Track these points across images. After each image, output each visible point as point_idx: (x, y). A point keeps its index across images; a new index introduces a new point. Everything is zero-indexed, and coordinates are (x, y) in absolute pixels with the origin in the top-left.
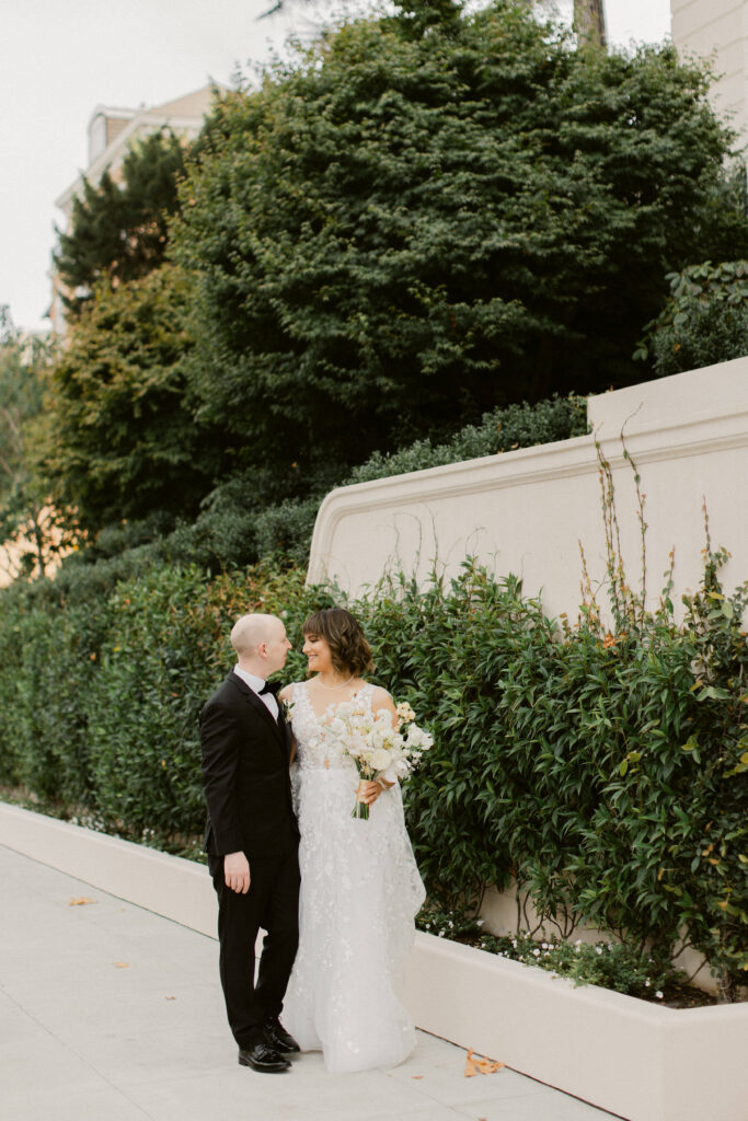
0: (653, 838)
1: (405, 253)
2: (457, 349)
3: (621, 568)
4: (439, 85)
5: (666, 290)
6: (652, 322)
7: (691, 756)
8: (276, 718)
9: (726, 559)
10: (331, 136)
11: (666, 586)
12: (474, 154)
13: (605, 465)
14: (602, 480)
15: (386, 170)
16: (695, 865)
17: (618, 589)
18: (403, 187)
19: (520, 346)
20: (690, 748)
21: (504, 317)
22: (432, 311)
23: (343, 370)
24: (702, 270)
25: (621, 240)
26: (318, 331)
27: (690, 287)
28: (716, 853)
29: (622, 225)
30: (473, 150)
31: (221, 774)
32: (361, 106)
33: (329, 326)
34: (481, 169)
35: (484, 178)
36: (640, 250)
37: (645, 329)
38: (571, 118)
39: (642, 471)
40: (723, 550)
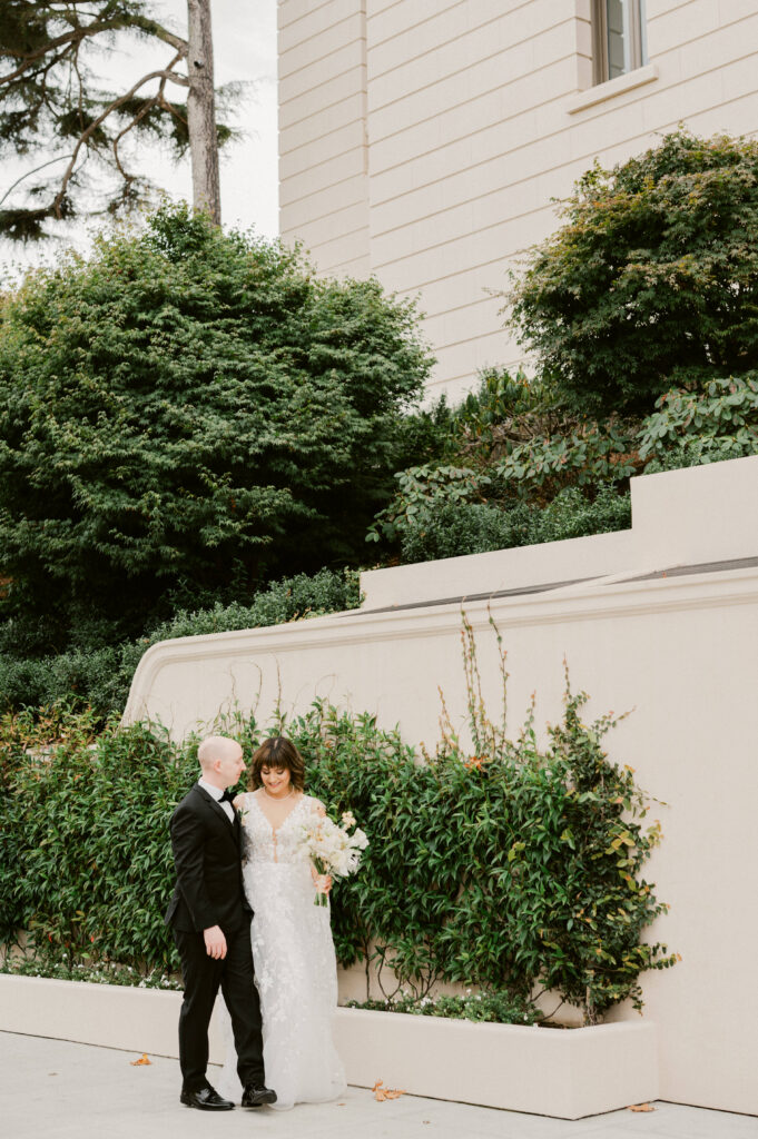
0: (534, 907)
1: (192, 443)
2: (238, 526)
3: (482, 706)
4: (205, 303)
5: (396, 487)
6: (384, 511)
7: (567, 844)
8: (232, 821)
9: (585, 700)
10: (118, 339)
11: (528, 720)
12: (243, 364)
13: (469, 628)
14: (463, 640)
15: (169, 374)
16: (570, 925)
17: (478, 722)
18: (184, 387)
19: (280, 525)
20: (566, 837)
21: (277, 501)
22: (217, 493)
23: (131, 539)
24: (423, 471)
25: (359, 442)
26: (110, 504)
27: (416, 484)
28: (587, 914)
29: (361, 430)
30: (241, 361)
31: (193, 865)
32: (142, 316)
33: (119, 500)
34: (250, 376)
35: (253, 385)
36: (374, 450)
37: (375, 516)
38: (318, 341)
39: (503, 633)
40: (584, 693)
